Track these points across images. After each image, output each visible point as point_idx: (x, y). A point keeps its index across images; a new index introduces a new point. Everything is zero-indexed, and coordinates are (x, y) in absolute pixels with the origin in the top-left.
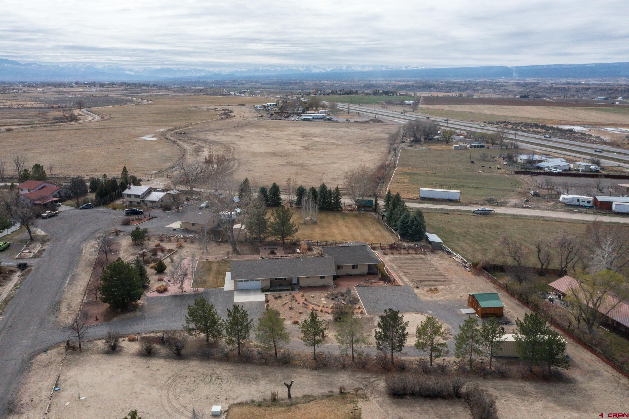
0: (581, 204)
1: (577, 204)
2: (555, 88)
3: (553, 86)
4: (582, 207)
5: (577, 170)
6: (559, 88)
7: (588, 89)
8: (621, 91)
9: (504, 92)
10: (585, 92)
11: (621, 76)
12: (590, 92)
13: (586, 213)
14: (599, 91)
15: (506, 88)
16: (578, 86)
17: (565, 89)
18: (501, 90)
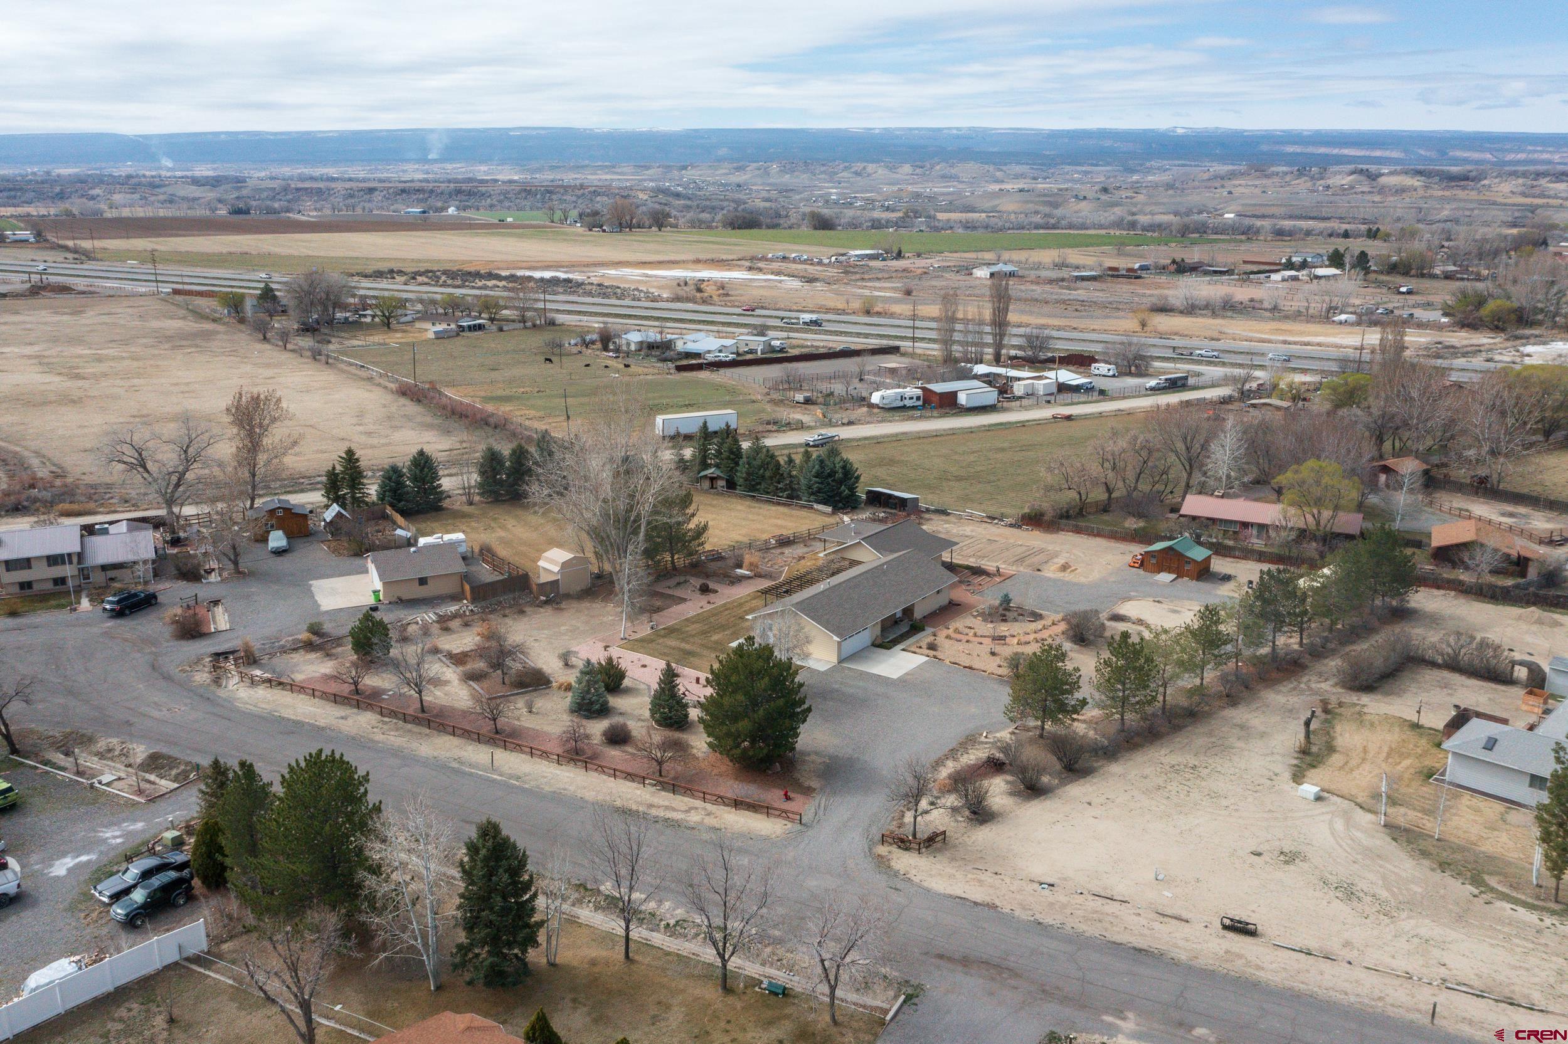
0: (908, 403)
1: (901, 404)
2: (298, 190)
3: (289, 185)
4: (914, 408)
5: (751, 352)
6: (306, 189)
7: (371, 190)
8: (442, 193)
9: (171, 202)
10: (368, 196)
11: (407, 161)
12: (377, 196)
13: (921, 417)
14: (396, 194)
15: (169, 190)
16: (348, 185)
17: (319, 192)
18: (162, 197)
